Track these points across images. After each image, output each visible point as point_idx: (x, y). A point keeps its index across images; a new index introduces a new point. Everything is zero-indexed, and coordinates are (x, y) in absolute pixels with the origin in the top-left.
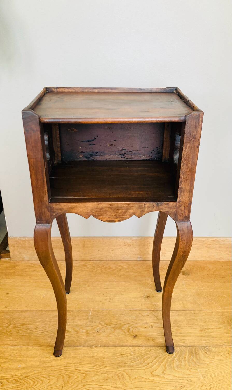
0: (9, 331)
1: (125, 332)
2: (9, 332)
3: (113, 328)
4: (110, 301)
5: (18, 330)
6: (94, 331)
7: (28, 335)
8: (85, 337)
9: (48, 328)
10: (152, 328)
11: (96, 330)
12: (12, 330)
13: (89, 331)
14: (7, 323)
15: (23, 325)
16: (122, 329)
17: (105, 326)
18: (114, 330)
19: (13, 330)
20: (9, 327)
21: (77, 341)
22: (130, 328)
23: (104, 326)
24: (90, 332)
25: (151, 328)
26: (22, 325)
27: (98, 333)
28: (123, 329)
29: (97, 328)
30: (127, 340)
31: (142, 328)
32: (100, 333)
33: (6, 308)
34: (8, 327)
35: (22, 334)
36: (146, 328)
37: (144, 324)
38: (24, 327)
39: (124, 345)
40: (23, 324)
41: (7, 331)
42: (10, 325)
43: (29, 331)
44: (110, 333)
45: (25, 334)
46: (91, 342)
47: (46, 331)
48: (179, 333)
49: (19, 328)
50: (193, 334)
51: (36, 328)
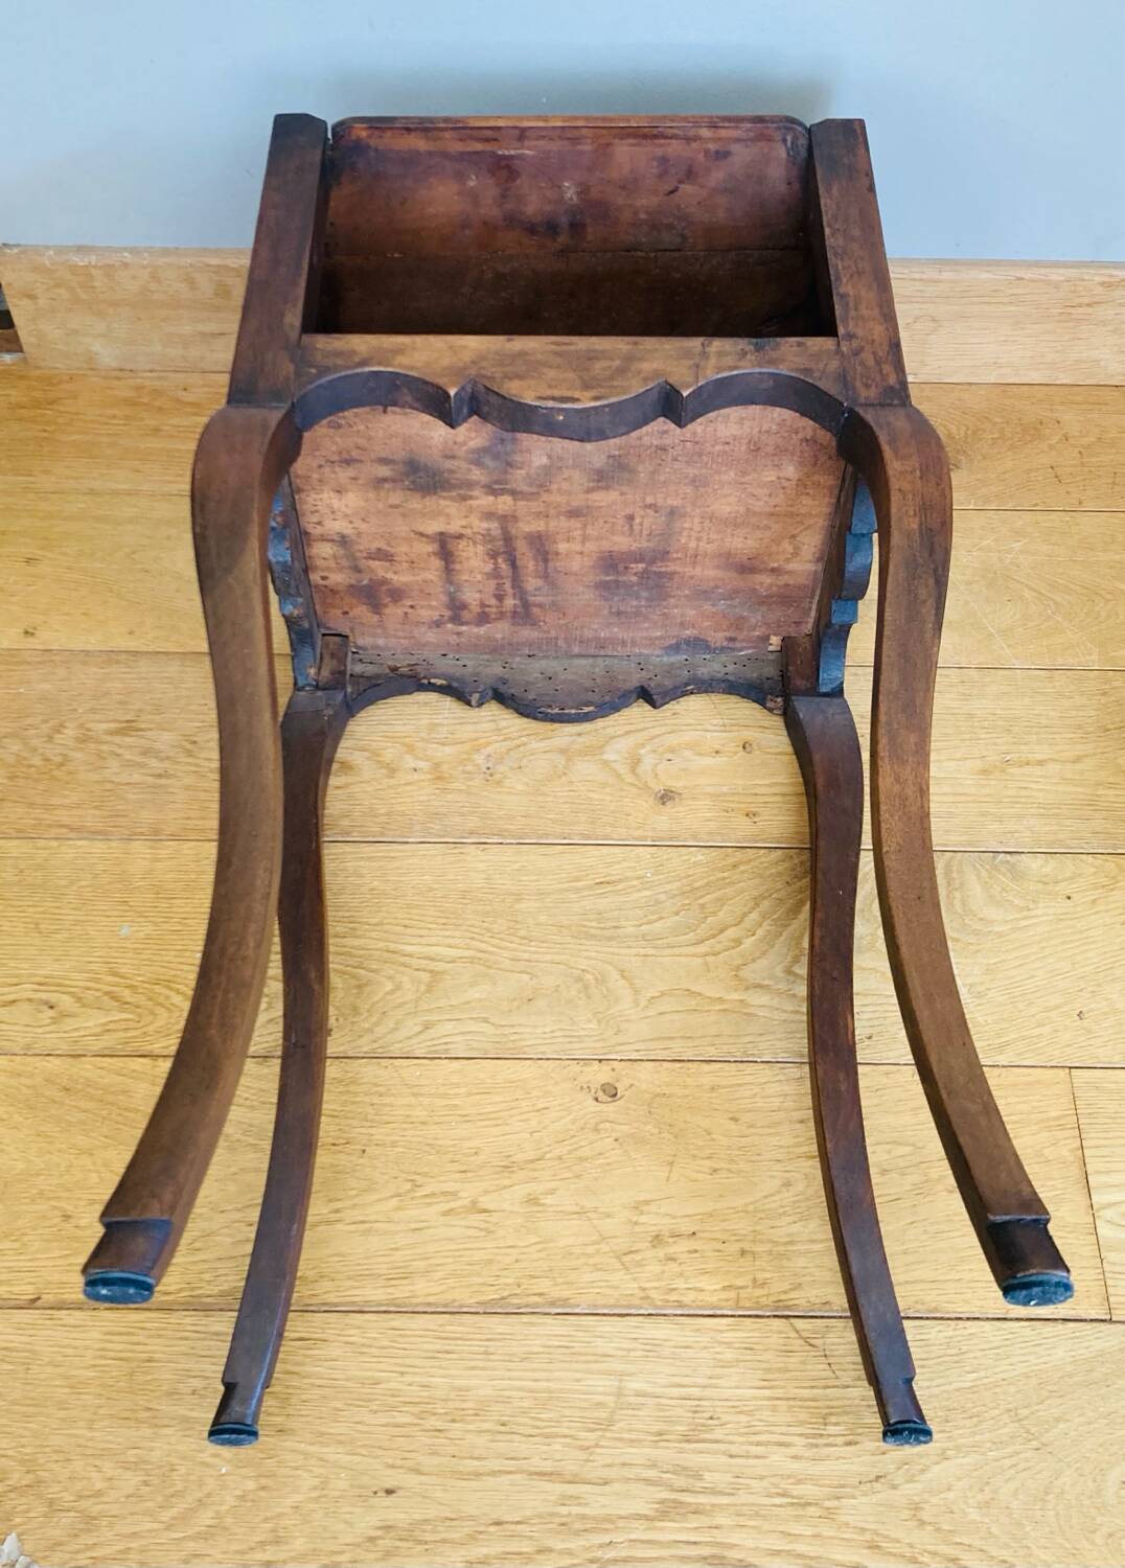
0: (59, 759)
1: (618, 776)
2: (61, 765)
3: (563, 751)
5: (100, 756)
6: (470, 768)
7: (151, 780)
8: (428, 796)
10: (749, 753)
11: (479, 759)
12: (71, 753)
13: (445, 767)
14: (42, 717)
15: (123, 728)
16: (605, 757)
17: (524, 739)
18: (569, 760)
19: (79, 755)
20: (57, 741)
21: (389, 814)
22: (642, 751)
23: (518, 742)
24: (454, 772)
25: (742, 753)
26: (120, 732)
27: (491, 775)
29: (486, 752)
30: (628, 814)
31: (700, 754)
32: (497, 777)
33: (30, 640)
34: (50, 739)
35: (124, 778)
36: (717, 752)
37: (708, 734)
38: (127, 739)
39: (614, 836)
40: (124, 725)
42: (59, 732)
43: (154, 763)
44: (549, 779)
45: (136, 777)
46: (458, 819)
49: (105, 748)
51: (189, 746)
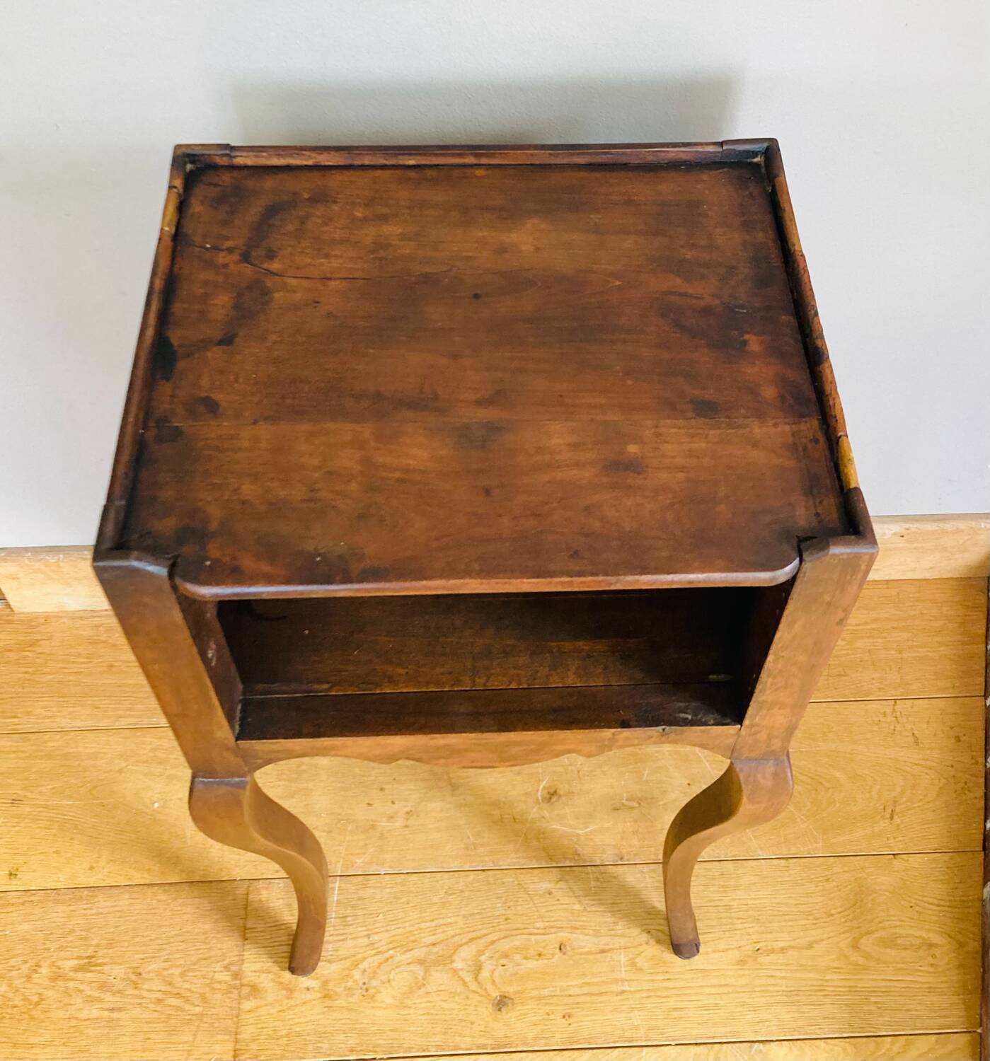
0: (35, 999)
1: (465, 984)
2: (37, 1004)
3: (421, 962)
4: (409, 823)
5: (67, 993)
6: (350, 984)
7: (106, 1014)
8: (318, 1014)
9: (182, 974)
10: (564, 954)
11: (357, 974)
12: (45, 992)
13: (331, 985)
14: (23, 958)
15: (85, 964)
16: (454, 965)
17: (391, 952)
18: (426, 971)
19: (50, 993)
20: (35, 981)
21: (288, 1035)
22: (482, 958)
23: (386, 955)
24: (338, 990)
25: (559, 954)
26: (82, 968)
27: (367, 990)
28: (458, 965)
29: (362, 966)
30: (472, 1023)
31: (526, 958)
32: (372, 991)
33: (15, 882)
34: (29, 978)
35: (85, 1014)
36: (540, 955)
37: (533, 938)
38: (89, 975)
39: (463, 1046)
40: (86, 961)
41: (25, 999)
42: (35, 971)
43: (108, 997)
44: (411, 991)
45: (95, 1013)
46: (342, 1037)
47: (175, 991)
48: (660, 977)
49: (71, 985)
50: (714, 981)
51: (134, 978)
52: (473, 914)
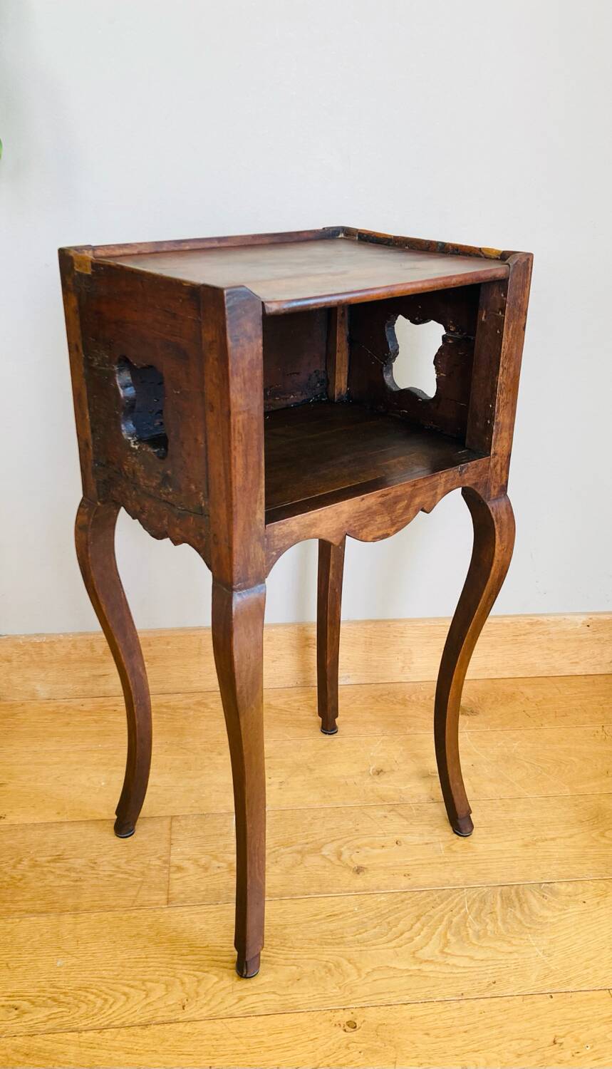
0: (20, 877)
1: (331, 861)
2: (21, 880)
3: (299, 852)
4: (282, 787)
5: (42, 873)
7: (72, 883)
9: (126, 863)
10: (401, 845)
12: (27, 873)
14: (10, 857)
15: (55, 859)
16: (323, 853)
17: (277, 848)
18: (302, 856)
19: (31, 874)
20: (18, 868)
21: (206, 890)
22: (342, 849)
25: (396, 846)
26: (54, 861)
30: (339, 880)
31: (373, 848)
33: (3, 820)
34: (14, 867)
35: (57, 883)
36: (383, 847)
37: (377, 838)
38: (58, 864)
39: (334, 891)
40: (56, 857)
42: (19, 864)
43: (73, 874)
44: (293, 866)
45: (64, 883)
48: (470, 855)
49: (45, 869)
50: (509, 855)
51: (92, 865)
52: (333, 829)
